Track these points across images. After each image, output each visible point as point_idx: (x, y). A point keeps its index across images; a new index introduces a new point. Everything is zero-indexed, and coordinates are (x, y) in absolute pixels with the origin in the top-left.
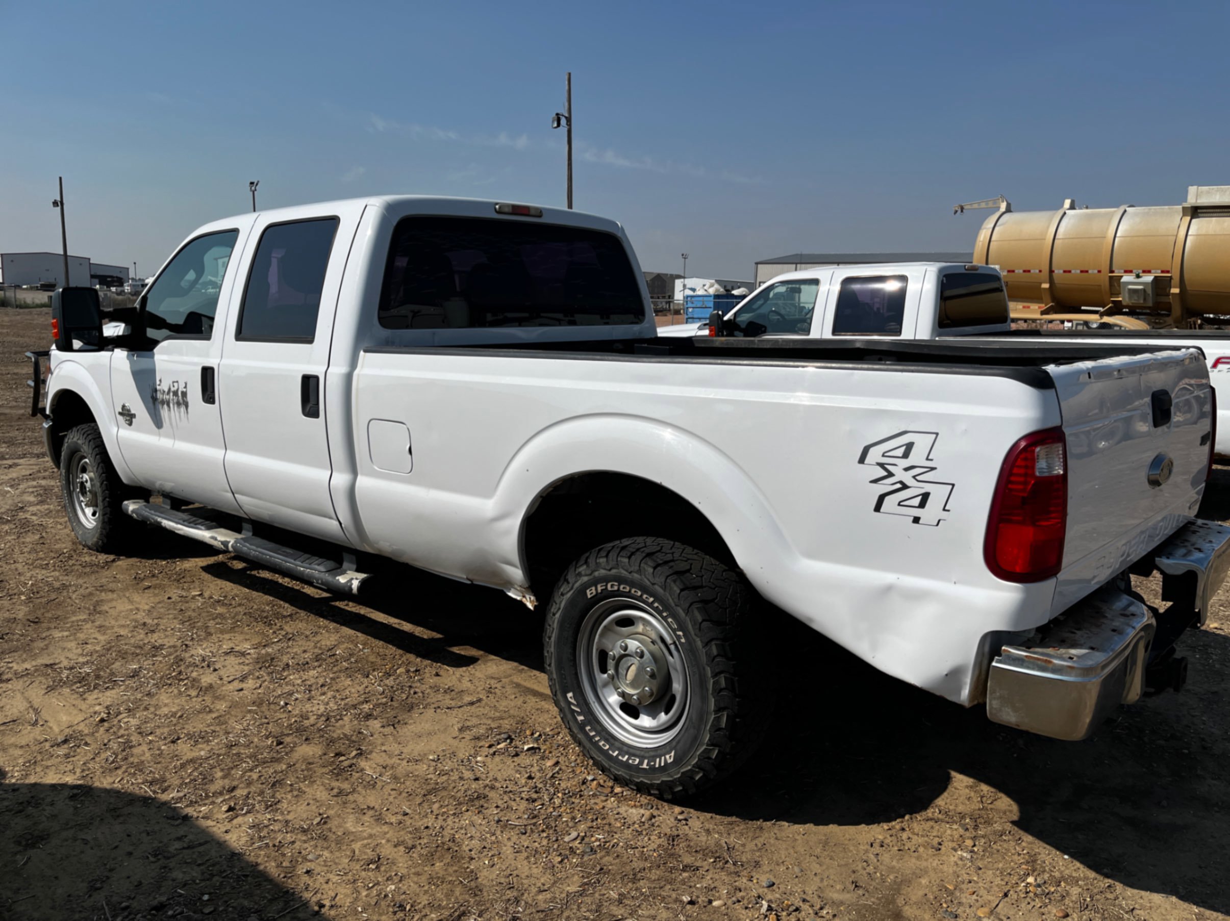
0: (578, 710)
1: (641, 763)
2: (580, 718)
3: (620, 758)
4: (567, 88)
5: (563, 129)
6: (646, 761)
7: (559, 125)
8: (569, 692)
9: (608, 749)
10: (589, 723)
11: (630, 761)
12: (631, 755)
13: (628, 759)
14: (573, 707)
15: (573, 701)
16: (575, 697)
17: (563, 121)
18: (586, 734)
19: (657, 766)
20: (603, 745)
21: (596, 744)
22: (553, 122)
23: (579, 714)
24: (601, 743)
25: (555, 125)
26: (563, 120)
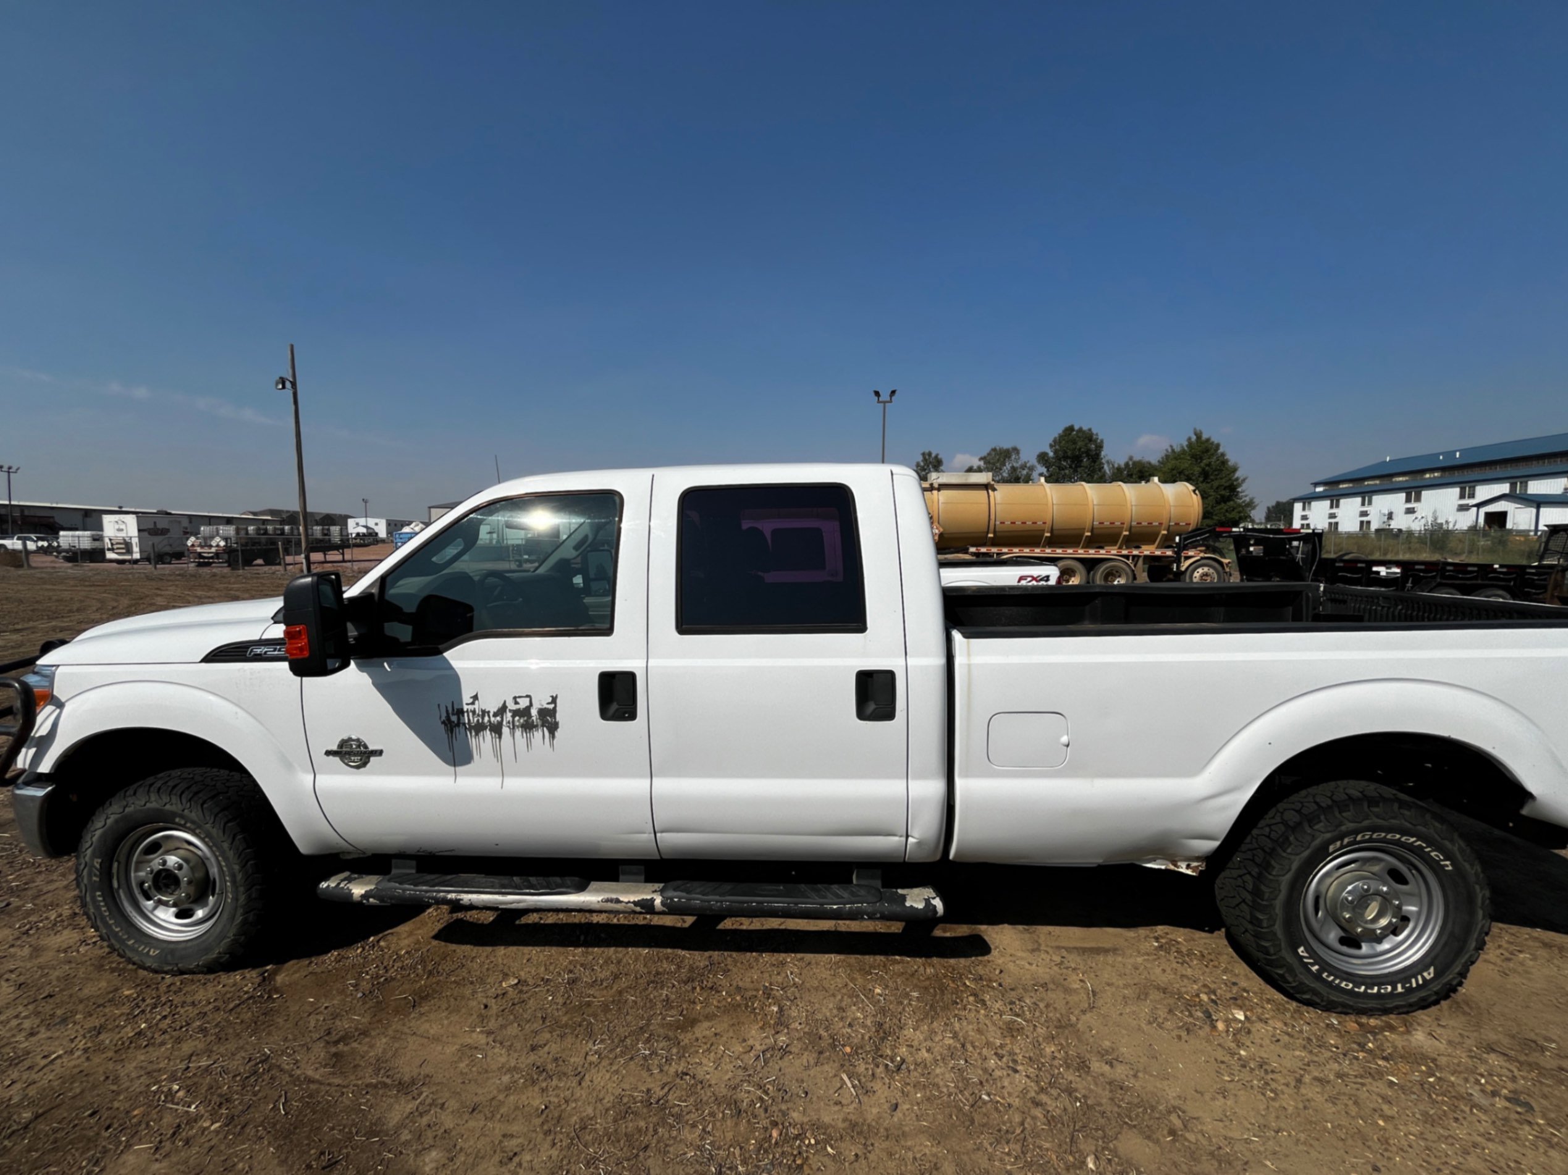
0: (1311, 961)
1: (1395, 988)
2: (1315, 968)
3: (1369, 991)
4: (289, 357)
5: (289, 391)
6: (1399, 986)
7: (284, 387)
8: (1299, 947)
9: (1353, 988)
10: (1325, 970)
11: (1382, 991)
12: (1379, 985)
13: (1379, 990)
14: (1306, 960)
15: (1306, 954)
16: (1307, 950)
17: (288, 385)
18: (1324, 981)
19: (1414, 985)
20: (1346, 985)
21: (1338, 988)
22: (277, 384)
23: (1313, 964)
24: (1343, 985)
25: (280, 386)
26: (289, 383)
